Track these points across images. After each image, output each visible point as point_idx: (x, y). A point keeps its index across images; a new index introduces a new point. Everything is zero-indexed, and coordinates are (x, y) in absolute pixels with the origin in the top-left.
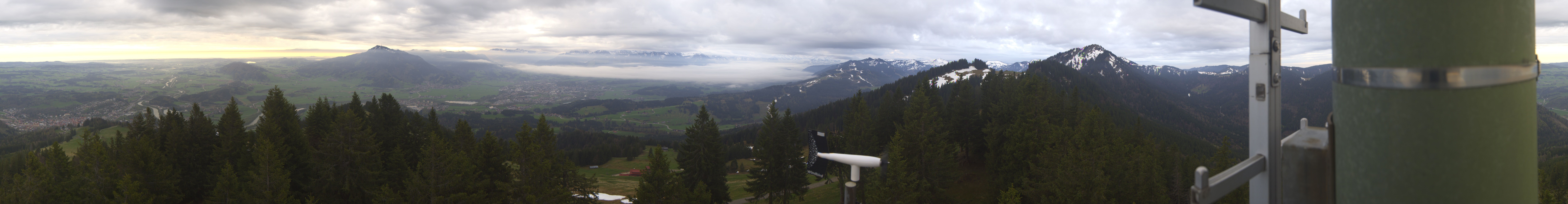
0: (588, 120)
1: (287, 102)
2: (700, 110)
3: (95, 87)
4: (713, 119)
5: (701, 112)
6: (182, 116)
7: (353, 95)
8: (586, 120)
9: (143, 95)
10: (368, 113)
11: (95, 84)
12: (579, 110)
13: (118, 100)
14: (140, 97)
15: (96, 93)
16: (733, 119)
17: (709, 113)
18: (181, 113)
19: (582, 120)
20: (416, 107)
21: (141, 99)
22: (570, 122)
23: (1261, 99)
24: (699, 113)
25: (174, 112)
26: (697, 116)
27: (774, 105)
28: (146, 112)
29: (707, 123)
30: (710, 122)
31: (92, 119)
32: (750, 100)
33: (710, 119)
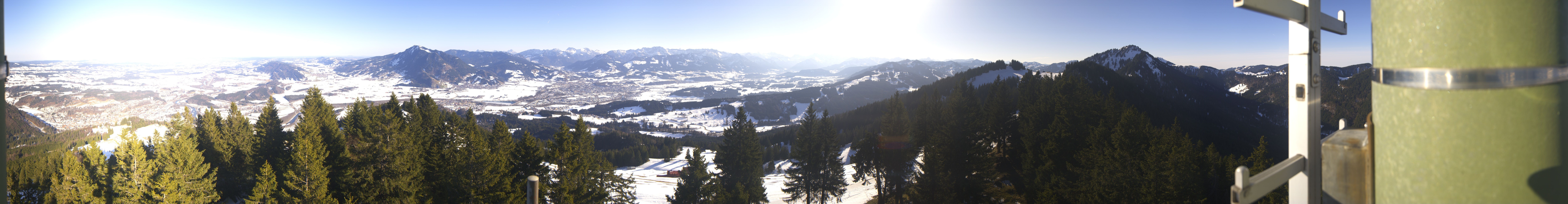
0: (625, 121)
1: (325, 102)
2: (737, 111)
3: (133, 85)
4: (750, 120)
5: (739, 113)
6: (220, 114)
7: (391, 94)
8: (623, 121)
9: (180, 94)
10: (406, 113)
11: (133, 82)
12: (617, 111)
13: (157, 98)
14: (177, 96)
15: (133, 91)
16: (770, 120)
17: (747, 114)
18: (219, 112)
19: (620, 121)
20: (453, 107)
21: (178, 97)
22: (608, 122)
23: (1301, 99)
24: (736, 114)
25: (212, 111)
26: (735, 118)
27: (811, 107)
28: (184, 111)
29: (745, 124)
30: (747, 123)
31: (129, 119)
32: (786, 102)
33: (748, 120)
